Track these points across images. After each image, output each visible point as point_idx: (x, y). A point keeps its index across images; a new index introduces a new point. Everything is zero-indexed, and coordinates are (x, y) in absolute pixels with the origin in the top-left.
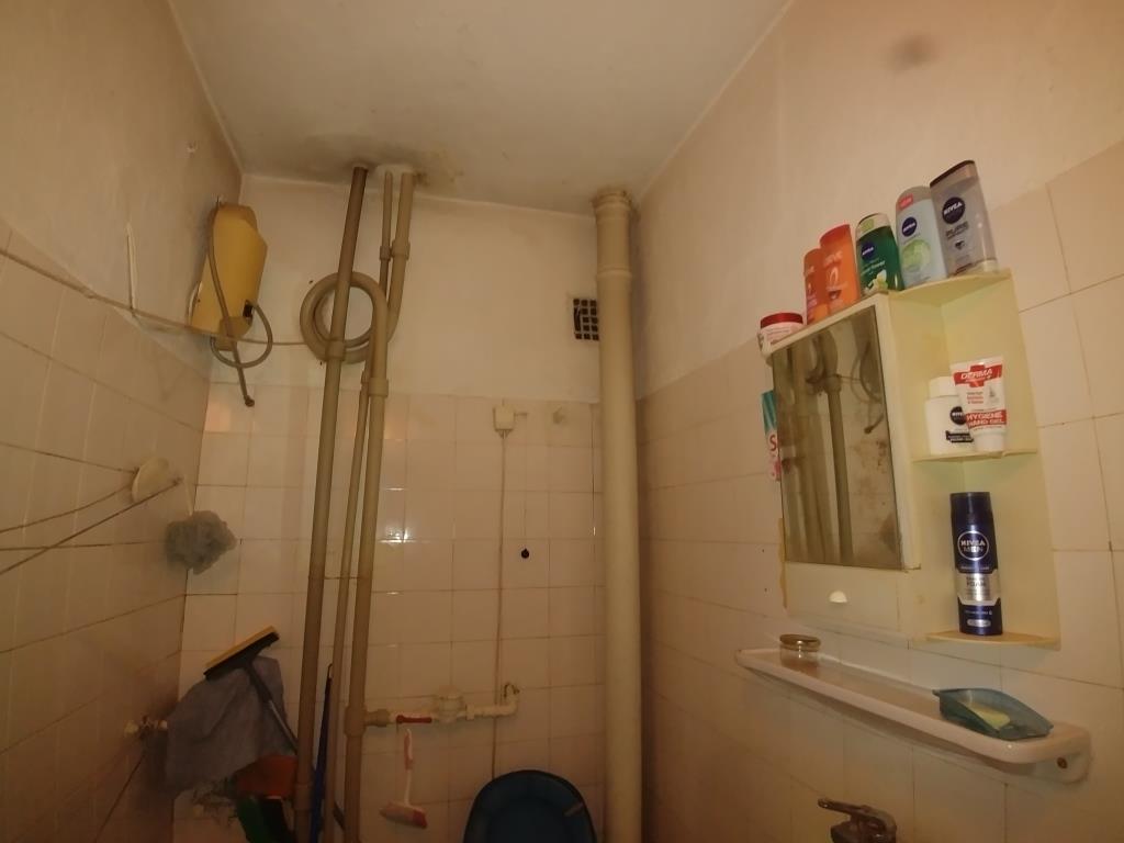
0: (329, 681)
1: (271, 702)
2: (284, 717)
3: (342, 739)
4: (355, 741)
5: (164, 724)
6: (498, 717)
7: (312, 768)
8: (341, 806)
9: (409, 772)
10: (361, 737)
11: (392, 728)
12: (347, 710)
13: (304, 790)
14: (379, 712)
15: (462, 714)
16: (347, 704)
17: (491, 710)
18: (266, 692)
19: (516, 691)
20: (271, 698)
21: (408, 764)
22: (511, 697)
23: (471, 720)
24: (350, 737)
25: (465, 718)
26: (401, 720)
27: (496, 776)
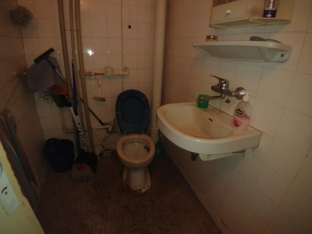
0: (73, 64)
1: (56, 69)
2: (61, 74)
3: (79, 80)
4: (83, 80)
5: (25, 74)
6: (123, 75)
7: (72, 88)
8: (82, 98)
9: (100, 88)
10: (85, 78)
11: (93, 77)
12: (80, 71)
13: (71, 93)
14: (89, 72)
15: (113, 73)
16: (79, 70)
17: (121, 73)
18: (54, 66)
19: (128, 69)
20: (56, 68)
21: (99, 86)
22: (126, 70)
23: (116, 75)
24: (81, 79)
25: (114, 75)
26: (96, 74)
27: (124, 91)
